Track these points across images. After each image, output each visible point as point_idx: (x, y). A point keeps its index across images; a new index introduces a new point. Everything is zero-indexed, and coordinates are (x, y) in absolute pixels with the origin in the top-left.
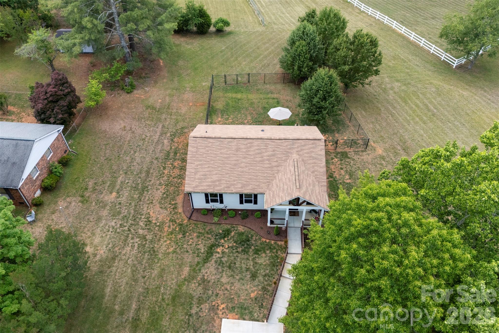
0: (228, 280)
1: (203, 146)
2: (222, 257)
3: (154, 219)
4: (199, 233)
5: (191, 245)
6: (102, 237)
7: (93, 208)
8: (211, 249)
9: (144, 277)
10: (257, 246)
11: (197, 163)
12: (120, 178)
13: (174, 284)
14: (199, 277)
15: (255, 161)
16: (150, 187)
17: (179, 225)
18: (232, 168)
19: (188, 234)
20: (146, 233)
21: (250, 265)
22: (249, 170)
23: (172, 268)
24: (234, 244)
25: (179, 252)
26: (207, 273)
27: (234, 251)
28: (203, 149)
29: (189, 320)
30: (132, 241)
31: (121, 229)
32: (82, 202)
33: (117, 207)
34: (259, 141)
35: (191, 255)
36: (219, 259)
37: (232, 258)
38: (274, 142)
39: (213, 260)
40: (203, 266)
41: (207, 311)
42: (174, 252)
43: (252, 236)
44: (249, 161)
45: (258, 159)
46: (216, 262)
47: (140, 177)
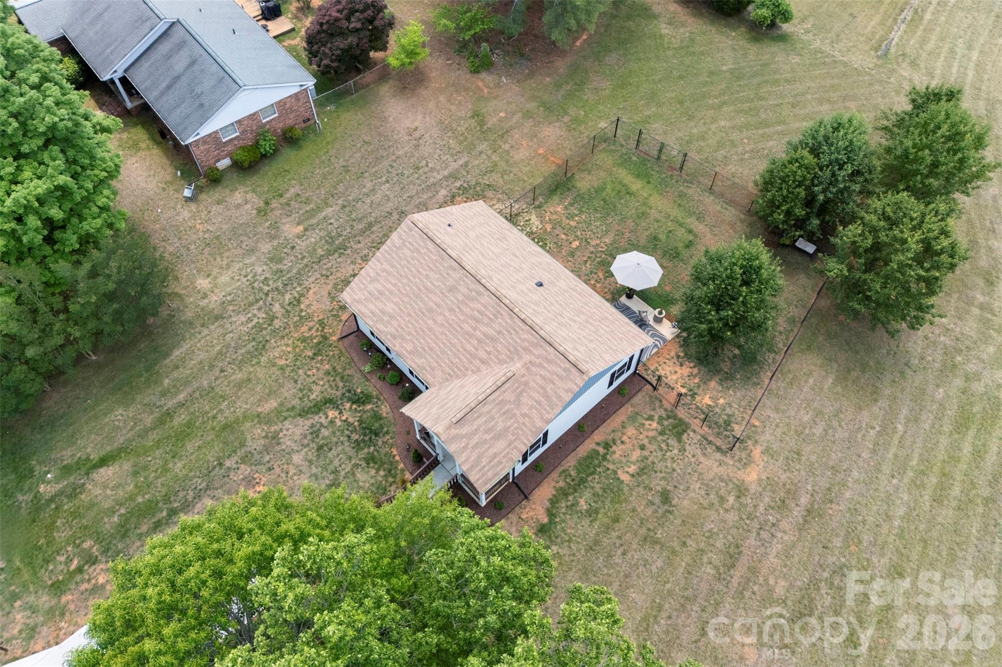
0: (301, 462)
1: (413, 245)
2: (325, 427)
3: (307, 303)
4: (334, 368)
5: (309, 376)
6: (233, 278)
7: (261, 229)
8: (325, 404)
9: (222, 371)
10: (378, 451)
11: (386, 266)
12: (331, 209)
13: (242, 410)
14: (276, 427)
15: (460, 327)
16: (349, 251)
17: (322, 336)
18: (422, 313)
19: (320, 358)
20: (279, 315)
21: (344, 469)
22: (442, 333)
23: (260, 386)
24: (356, 424)
25: (287, 373)
26: (288, 430)
27: (347, 432)
28: (410, 249)
29: (214, 468)
30: (255, 312)
31: (261, 285)
32: (259, 211)
33: (285, 250)
34: (492, 299)
35: (295, 391)
36: (318, 425)
37: (335, 440)
38: (512, 318)
39: (311, 421)
40: (294, 417)
41: (241, 477)
42: (282, 369)
43: (387, 433)
44: (453, 320)
45: (466, 327)
46: (312, 426)
47: (352, 227)
